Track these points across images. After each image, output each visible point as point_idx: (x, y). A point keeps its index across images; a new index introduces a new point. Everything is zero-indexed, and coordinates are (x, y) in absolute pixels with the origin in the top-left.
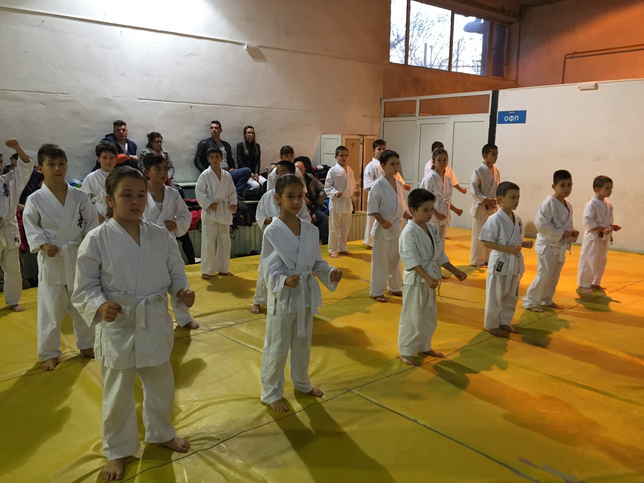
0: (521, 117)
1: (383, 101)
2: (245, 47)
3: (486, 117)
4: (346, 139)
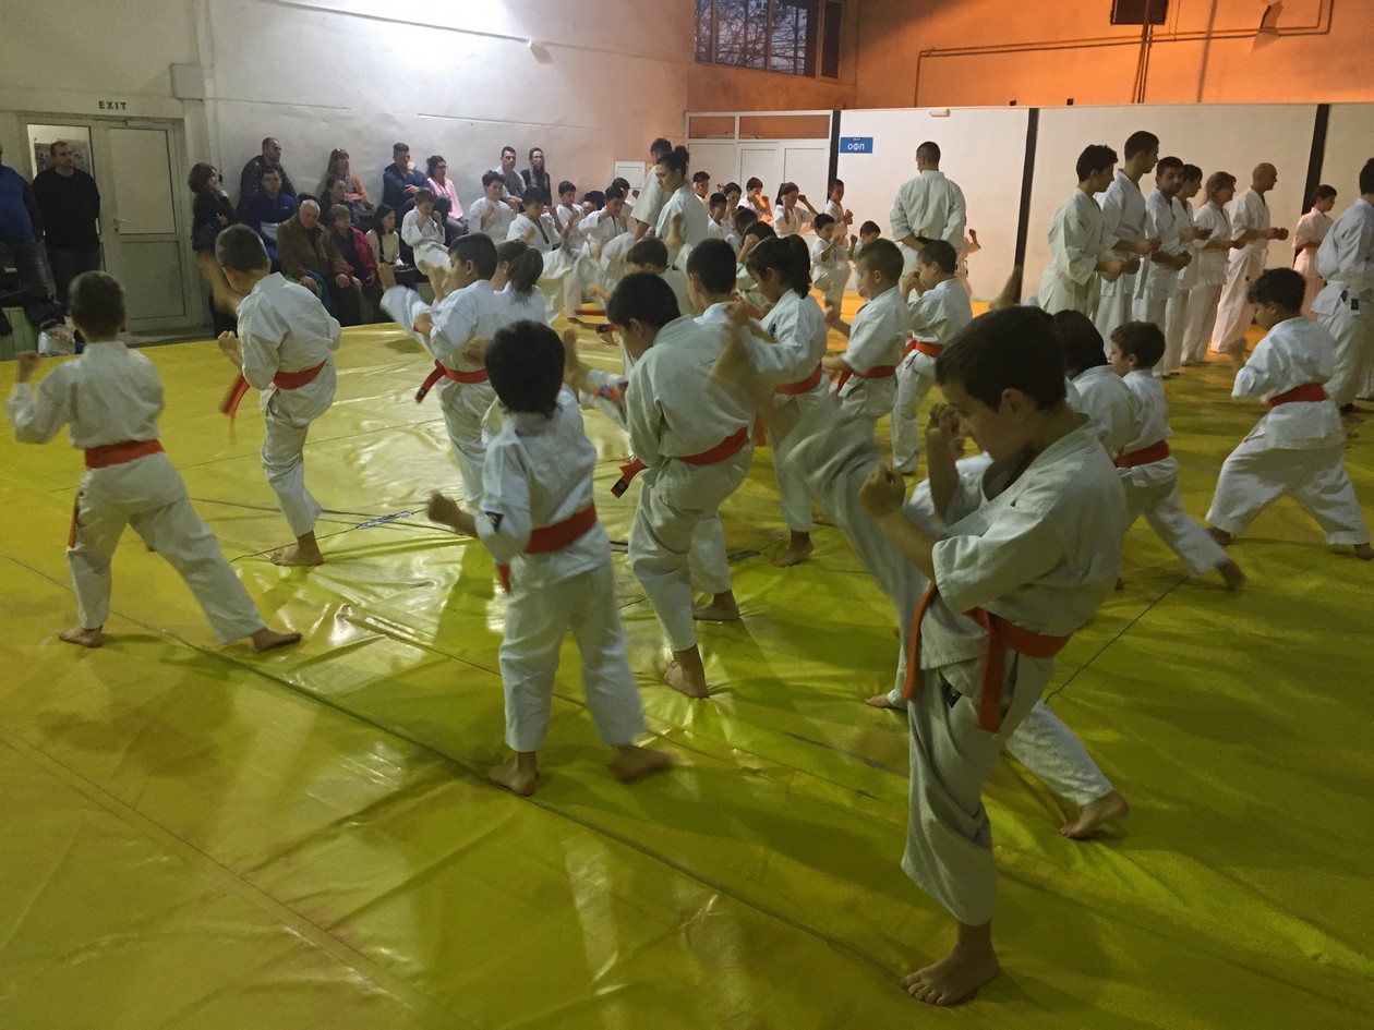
0: (867, 145)
1: (688, 115)
2: (529, 44)
3: (826, 143)
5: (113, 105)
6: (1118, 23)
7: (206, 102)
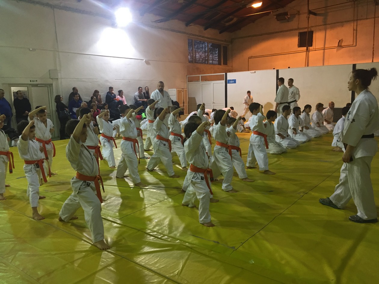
0: (234, 81)
1: (187, 76)
2: (144, 61)
3: (224, 81)
4: (178, 90)
5: (34, 81)
6: (300, 47)
7: (59, 79)
